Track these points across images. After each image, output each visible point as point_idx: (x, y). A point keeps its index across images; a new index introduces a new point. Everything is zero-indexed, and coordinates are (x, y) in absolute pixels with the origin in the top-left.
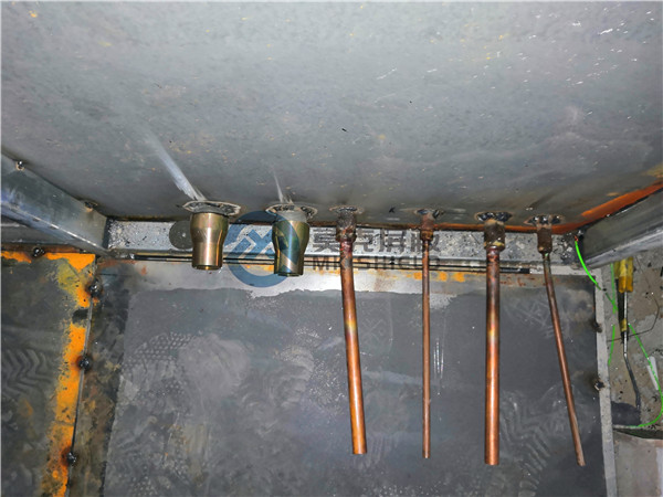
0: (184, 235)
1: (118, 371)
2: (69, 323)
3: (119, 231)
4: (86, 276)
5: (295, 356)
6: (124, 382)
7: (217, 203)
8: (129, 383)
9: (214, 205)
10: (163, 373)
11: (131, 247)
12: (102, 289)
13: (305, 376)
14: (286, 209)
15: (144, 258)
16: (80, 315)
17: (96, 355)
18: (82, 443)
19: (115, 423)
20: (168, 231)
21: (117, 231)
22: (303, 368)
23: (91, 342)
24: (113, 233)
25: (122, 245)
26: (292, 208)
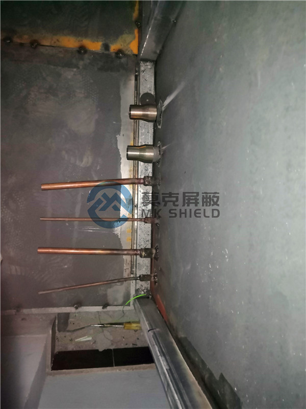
0: (147, 100)
1: (78, 68)
2: (102, 41)
3: (149, 67)
4: (127, 50)
5: (88, 158)
6: (73, 71)
7: (162, 117)
8: (72, 73)
9: (161, 115)
10: (78, 91)
11: (141, 73)
12: (120, 58)
13: (78, 163)
14: (160, 151)
15: (136, 79)
16: (106, 47)
17: (86, 56)
18: (42, 50)
19: (52, 67)
20: (149, 92)
21: (149, 65)
22: (82, 162)
23: (93, 53)
24: (148, 64)
25: (142, 69)
26: (160, 154)
